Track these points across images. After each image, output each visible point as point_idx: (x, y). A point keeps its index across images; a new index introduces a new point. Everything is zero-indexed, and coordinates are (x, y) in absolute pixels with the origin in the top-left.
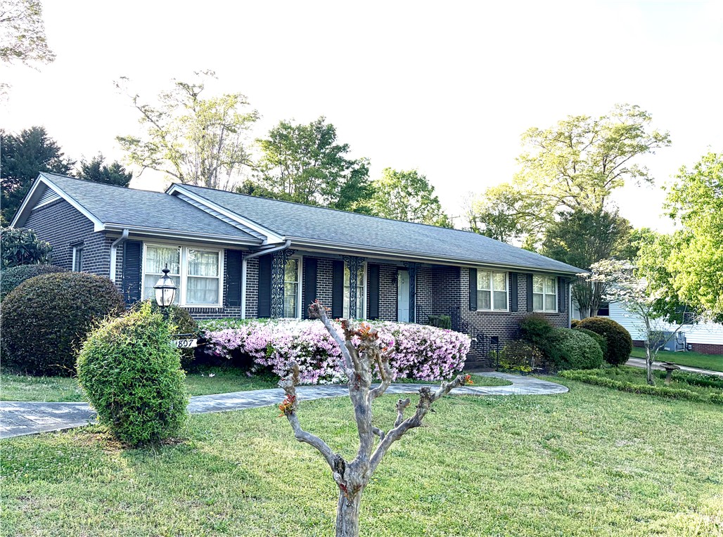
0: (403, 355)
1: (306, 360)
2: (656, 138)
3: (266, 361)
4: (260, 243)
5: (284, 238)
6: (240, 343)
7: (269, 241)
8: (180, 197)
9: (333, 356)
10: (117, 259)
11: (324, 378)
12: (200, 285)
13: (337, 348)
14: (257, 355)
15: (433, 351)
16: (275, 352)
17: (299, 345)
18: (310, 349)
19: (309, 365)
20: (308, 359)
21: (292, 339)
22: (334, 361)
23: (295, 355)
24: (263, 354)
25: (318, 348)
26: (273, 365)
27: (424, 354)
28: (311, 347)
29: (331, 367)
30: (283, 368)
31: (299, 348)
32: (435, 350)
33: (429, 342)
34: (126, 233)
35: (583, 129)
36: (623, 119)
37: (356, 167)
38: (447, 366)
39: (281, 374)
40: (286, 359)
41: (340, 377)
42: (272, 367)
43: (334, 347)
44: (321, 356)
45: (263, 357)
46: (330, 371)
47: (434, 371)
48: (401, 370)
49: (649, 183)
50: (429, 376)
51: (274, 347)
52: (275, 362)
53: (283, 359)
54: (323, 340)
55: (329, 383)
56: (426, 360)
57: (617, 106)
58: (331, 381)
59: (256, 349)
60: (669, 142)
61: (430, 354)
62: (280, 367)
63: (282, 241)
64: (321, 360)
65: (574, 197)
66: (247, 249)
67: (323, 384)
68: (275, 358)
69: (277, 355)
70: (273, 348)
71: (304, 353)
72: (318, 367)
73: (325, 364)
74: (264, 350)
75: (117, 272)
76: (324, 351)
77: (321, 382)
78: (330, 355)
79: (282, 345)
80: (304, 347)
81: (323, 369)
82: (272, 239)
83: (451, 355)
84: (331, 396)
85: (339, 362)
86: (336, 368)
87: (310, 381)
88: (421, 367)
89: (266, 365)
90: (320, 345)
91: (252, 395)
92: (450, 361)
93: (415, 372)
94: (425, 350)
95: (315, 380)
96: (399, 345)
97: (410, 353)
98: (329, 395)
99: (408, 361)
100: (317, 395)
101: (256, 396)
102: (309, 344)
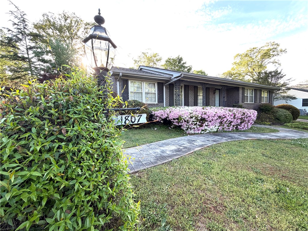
0: (236, 120)
1: (196, 123)
2: (281, 51)
3: (178, 123)
4: (170, 79)
5: (180, 73)
6: (167, 116)
7: (174, 76)
9: (208, 121)
10: (119, 86)
11: (203, 130)
13: (210, 118)
14: (174, 121)
16: (183, 120)
17: (193, 117)
18: (199, 118)
19: (198, 125)
20: (198, 123)
21: (189, 114)
22: (208, 123)
23: (192, 121)
24: (177, 121)
25: (202, 118)
26: (181, 125)
27: (243, 119)
29: (206, 126)
30: (186, 127)
32: (247, 117)
33: (246, 114)
34: (121, 74)
37: (188, 68)
38: (250, 124)
39: (185, 129)
40: (188, 123)
41: (210, 130)
44: (202, 121)
46: (206, 127)
48: (233, 126)
50: (243, 128)
53: (186, 123)
54: (204, 114)
55: (205, 133)
56: (243, 122)
59: (174, 119)
60: (286, 52)
61: (246, 119)
62: (184, 126)
63: (180, 75)
64: (202, 123)
65: (251, 72)
66: (165, 81)
67: (203, 133)
68: (183, 122)
70: (181, 118)
71: (196, 120)
72: (201, 126)
73: (204, 124)
74: (178, 119)
75: (120, 91)
76: (204, 119)
78: (206, 121)
79: (186, 117)
80: (196, 118)
81: (203, 127)
83: (252, 119)
84: (216, 142)
85: (210, 124)
86: (209, 126)
87: (197, 132)
88: (241, 125)
89: (178, 125)
90: (203, 116)
91: (176, 141)
92: (251, 122)
93: (239, 127)
94: (244, 117)
95: (200, 132)
96: (235, 116)
97: (238, 119)
98: (214, 141)
99: (237, 122)
100: (209, 142)
101: (179, 143)
102: (198, 116)
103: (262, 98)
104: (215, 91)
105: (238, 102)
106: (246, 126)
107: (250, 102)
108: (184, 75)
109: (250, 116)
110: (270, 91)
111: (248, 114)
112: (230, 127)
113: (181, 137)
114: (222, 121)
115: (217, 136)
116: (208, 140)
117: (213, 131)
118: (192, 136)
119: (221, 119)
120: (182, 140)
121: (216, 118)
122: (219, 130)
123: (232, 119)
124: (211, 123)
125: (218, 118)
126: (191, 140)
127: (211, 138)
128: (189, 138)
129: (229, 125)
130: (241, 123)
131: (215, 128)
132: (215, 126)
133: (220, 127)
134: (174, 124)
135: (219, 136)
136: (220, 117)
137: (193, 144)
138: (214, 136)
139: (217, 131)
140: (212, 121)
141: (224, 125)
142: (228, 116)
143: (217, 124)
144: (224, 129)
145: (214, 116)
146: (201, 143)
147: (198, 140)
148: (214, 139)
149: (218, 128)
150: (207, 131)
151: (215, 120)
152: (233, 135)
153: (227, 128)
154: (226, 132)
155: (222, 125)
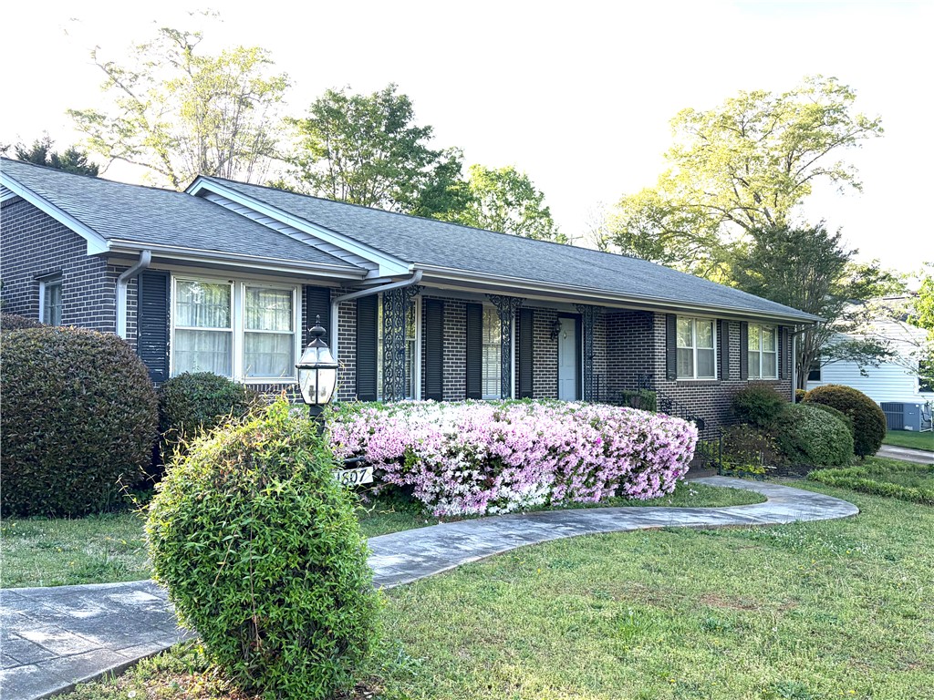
0: (614, 460)
1: (470, 475)
2: (862, 125)
3: (403, 477)
4: (363, 276)
5: (411, 267)
6: (358, 448)
7: (384, 272)
8: (211, 199)
9: (511, 467)
10: (128, 303)
11: (494, 503)
12: (265, 346)
13: (519, 453)
14: (388, 468)
15: (654, 451)
16: (419, 462)
17: (458, 451)
18: (479, 457)
19: (475, 483)
20: (475, 473)
21: (444, 439)
22: (512, 475)
23: (453, 467)
24: (398, 466)
25: (489, 454)
26: (414, 484)
27: (642, 457)
28: (481, 453)
29: (507, 485)
30: (431, 489)
31: (461, 455)
32: (657, 449)
33: (650, 437)
34: (147, 257)
35: (760, 110)
36: (816, 97)
37: (444, 161)
38: (669, 473)
39: (426, 498)
40: (439, 474)
41: (520, 500)
42: (411, 488)
43: (514, 451)
44: (492, 467)
45: (396, 471)
46: (505, 491)
47: (653, 482)
48: (607, 484)
49: (857, 190)
50: (644, 491)
51: (418, 454)
52: (418, 479)
53: (432, 474)
54: (498, 441)
55: (504, 511)
56: (642, 467)
57: (808, 80)
58: (506, 507)
59: (386, 458)
60: (880, 130)
61: (650, 456)
62: (426, 486)
63: (407, 272)
64: (492, 474)
65: (745, 209)
66: (338, 285)
67: (493, 515)
68: (419, 472)
69: (423, 467)
70: (415, 456)
71: (468, 464)
72: (488, 485)
73: (499, 480)
74: (401, 460)
75: (128, 325)
76: (498, 457)
77: (493, 510)
78: (506, 466)
79: (432, 451)
80: (470, 454)
81: (495, 489)
82: (388, 268)
83: (677, 457)
84: (531, 540)
85: (519, 476)
86: (515, 487)
87: (474, 510)
88: (636, 477)
89: (401, 484)
90: (493, 449)
91: (399, 543)
92: (674, 466)
93: (627, 486)
94: (644, 449)
95: (483, 508)
96: (608, 444)
97: (623, 456)
98: (526, 538)
99: (619, 469)
100: (508, 541)
101: (408, 547)
102: (475, 448)
103: (750, 357)
104: (558, 323)
105: (651, 376)
106: (656, 482)
107: (699, 375)
108: (424, 271)
109: (666, 446)
110: (780, 328)
111: (658, 439)
112: (594, 489)
113: (415, 531)
114: (562, 464)
115: (541, 521)
116: (506, 536)
117: (531, 503)
118: (454, 526)
119: (559, 460)
120: (418, 538)
121: (538, 455)
122: (552, 499)
123: (597, 456)
124: (524, 474)
125: (550, 454)
126: (450, 539)
127: (518, 529)
128: (443, 533)
129: (592, 480)
130: (636, 471)
131: (539, 493)
132: (540, 485)
133: (555, 490)
134: (384, 478)
135: (547, 522)
136: (553, 450)
137: (456, 548)
138: (530, 523)
139: (548, 504)
140: (528, 464)
141: (569, 482)
142: (584, 445)
143: (544, 478)
144: (571, 495)
145: (531, 449)
146: (481, 545)
147: (473, 538)
148: (528, 532)
149: (551, 494)
150: (511, 506)
151: (537, 464)
152: (598, 517)
153: (583, 490)
154: (577, 506)
155: (562, 481)
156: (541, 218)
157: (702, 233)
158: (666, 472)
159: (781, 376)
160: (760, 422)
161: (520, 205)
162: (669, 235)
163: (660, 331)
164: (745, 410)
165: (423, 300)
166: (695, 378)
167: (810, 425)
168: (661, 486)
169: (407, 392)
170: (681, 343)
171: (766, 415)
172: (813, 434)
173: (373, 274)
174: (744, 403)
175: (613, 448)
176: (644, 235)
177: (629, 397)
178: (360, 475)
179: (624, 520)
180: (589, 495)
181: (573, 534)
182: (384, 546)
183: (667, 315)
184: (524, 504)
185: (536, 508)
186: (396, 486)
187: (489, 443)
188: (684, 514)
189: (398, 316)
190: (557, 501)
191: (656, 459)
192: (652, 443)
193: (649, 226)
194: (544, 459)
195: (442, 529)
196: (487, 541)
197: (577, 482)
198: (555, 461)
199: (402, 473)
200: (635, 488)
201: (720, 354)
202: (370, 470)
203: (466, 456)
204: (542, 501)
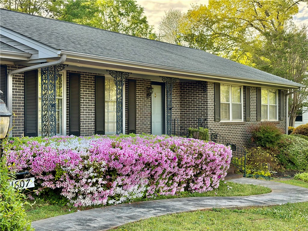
1: (97, 181)
3: (55, 183)
5: (59, 52)
7: (40, 56)
9: (123, 175)
11: (112, 198)
13: (127, 167)
14: (45, 178)
16: (65, 174)
18: (103, 170)
19: (100, 186)
20: (100, 180)
21: (81, 159)
22: (123, 180)
23: (86, 177)
24: (51, 177)
25: (109, 168)
26: (62, 188)
28: (104, 167)
29: (120, 186)
30: (72, 190)
31: (91, 169)
38: (216, 176)
39: (69, 196)
40: (77, 181)
41: (128, 195)
42: (59, 190)
43: (124, 166)
44: (111, 176)
45: (51, 180)
46: (119, 190)
47: (206, 182)
51: (64, 169)
52: (64, 185)
53: (73, 181)
55: (118, 202)
56: (200, 174)
58: (119, 200)
59: (43, 172)
63: (57, 56)
64: (111, 180)
66: (12, 63)
67: (111, 204)
68: (65, 180)
69: (67, 177)
70: (62, 170)
71: (96, 174)
72: (108, 187)
73: (115, 184)
74: (54, 173)
76: (114, 170)
77: (111, 202)
78: (119, 175)
79: (73, 167)
80: (97, 168)
81: (113, 189)
82: (44, 53)
83: (220, 167)
84: (134, 219)
85: (127, 180)
86: (125, 187)
87: (99, 202)
88: (196, 180)
89: (54, 188)
90: (111, 165)
91: (52, 224)
92: (218, 172)
93: (191, 184)
94: (201, 163)
95: (105, 201)
96: (180, 160)
97: (189, 167)
98: (131, 218)
99: (187, 175)
100: (120, 220)
101: (58, 226)
102: (100, 164)
103: (262, 108)
104: (151, 88)
105: (206, 120)
106: (208, 182)
107: (233, 118)
108: (68, 55)
109: (213, 160)
110: (279, 91)
111: (209, 157)
112: (172, 187)
113: (62, 216)
114: (153, 173)
115: (141, 207)
116: (119, 217)
117: (135, 197)
118: (87, 212)
119: (151, 170)
120: (64, 220)
121: (139, 167)
122: (147, 194)
123: (174, 167)
124: (130, 179)
125: (146, 167)
126: (84, 220)
127: (127, 212)
128: (80, 217)
129: (170, 182)
130: (196, 176)
131: (139, 191)
132: (140, 186)
133: (149, 188)
134: (43, 184)
135: (144, 208)
136: (148, 165)
137: (88, 226)
138: (133, 209)
139: (145, 197)
140: (133, 173)
141: (157, 184)
142: (166, 161)
143: (142, 181)
144: (158, 191)
145: (135, 164)
146: (104, 223)
147: (98, 219)
148: (132, 214)
149: (147, 191)
150: (122, 199)
151: (138, 173)
152: (174, 203)
153: (166, 188)
154: (162, 197)
155: (153, 183)
156: (141, 24)
157: (236, 35)
158: (214, 176)
159: (280, 119)
160: (267, 146)
161: (128, 15)
162: (217, 35)
163: (210, 92)
164: (259, 139)
165: (67, 73)
166: (231, 120)
167: (296, 148)
168: (211, 184)
169: (57, 130)
170: (223, 100)
171: (271, 142)
172: (297, 152)
173: (34, 57)
174: (258, 135)
175: (183, 163)
176: (201, 35)
177: (193, 132)
178: (26, 183)
179: (189, 205)
180: (169, 191)
181: (159, 214)
182: (43, 226)
183: (215, 83)
184: (130, 197)
185: (138, 200)
186: (50, 189)
187: (109, 161)
188: (224, 201)
189: (51, 83)
190: (150, 195)
191: (208, 169)
192: (206, 159)
193: (205, 30)
194: (142, 170)
195: (79, 214)
196: (107, 220)
197: (162, 183)
198: (149, 171)
199: (54, 181)
200: (196, 186)
201: (245, 106)
202: (33, 179)
203: (95, 170)
204: (141, 195)
